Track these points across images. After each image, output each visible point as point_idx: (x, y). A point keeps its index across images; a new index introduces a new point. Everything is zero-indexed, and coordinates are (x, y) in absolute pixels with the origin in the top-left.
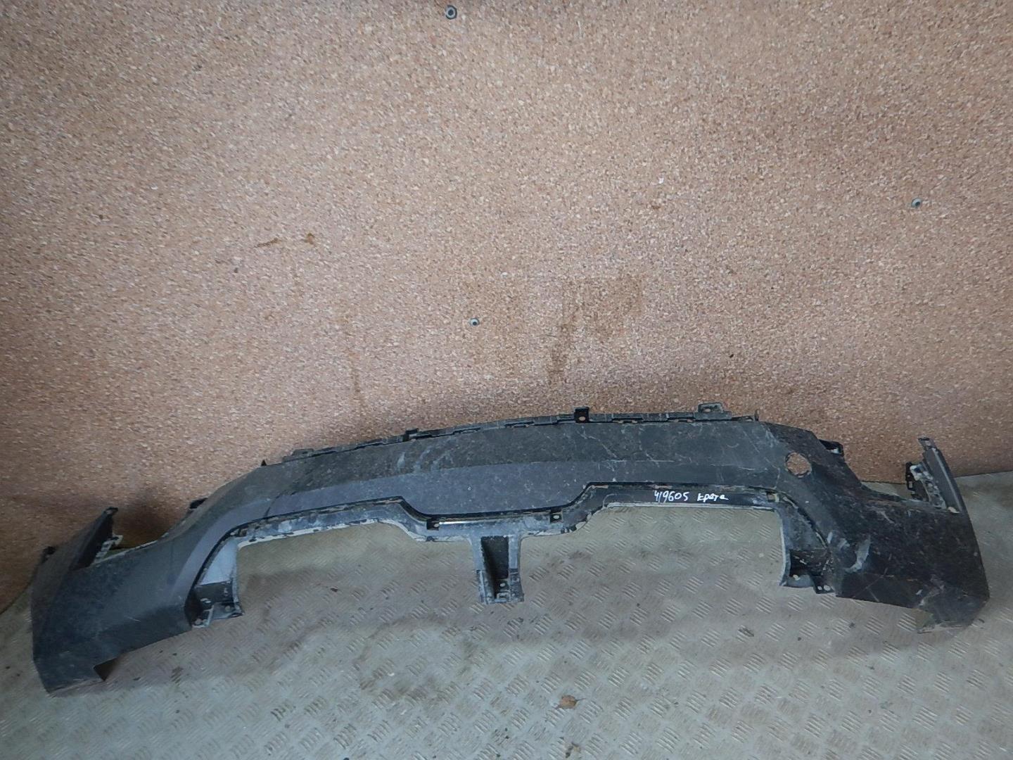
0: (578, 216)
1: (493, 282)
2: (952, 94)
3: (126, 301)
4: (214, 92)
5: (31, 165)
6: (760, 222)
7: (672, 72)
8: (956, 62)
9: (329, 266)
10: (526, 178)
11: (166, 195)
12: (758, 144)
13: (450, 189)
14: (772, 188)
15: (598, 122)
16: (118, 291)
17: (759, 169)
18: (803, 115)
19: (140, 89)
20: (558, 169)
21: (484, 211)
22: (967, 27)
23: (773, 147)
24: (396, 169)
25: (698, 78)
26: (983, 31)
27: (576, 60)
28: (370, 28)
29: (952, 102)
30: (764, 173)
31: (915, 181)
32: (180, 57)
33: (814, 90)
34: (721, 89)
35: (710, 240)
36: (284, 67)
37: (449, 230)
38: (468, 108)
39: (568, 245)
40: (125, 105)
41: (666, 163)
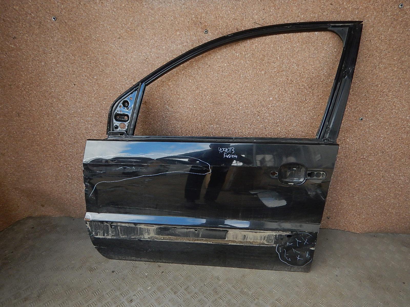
0: (241, 107)
1: (207, 128)
2: (373, 81)
3: (76, 117)
4: (123, 47)
5: (56, 63)
6: (305, 118)
7: (278, 61)
8: (375, 70)
9: (150, 114)
10: (224, 91)
11: (98, 80)
12: (305, 90)
13: (197, 92)
14: (310, 107)
15: (251, 75)
16: (74, 112)
17: (306, 99)
18: (322, 81)
19: (98, 43)
20: (235, 89)
21: (208, 101)
22: (378, 58)
23: (311, 92)
24: (179, 82)
25: (286, 64)
26: (384, 61)
27: (246, 53)
28: (179, 33)
29: (374, 84)
30: (307, 101)
31: (361, 111)
32: (114, 34)
33: (326, 73)
34: (294, 69)
35: (287, 123)
36: (148, 42)
37: (194, 107)
38: (207, 64)
39: (236, 117)
40: (92, 47)
41: (273, 93)
